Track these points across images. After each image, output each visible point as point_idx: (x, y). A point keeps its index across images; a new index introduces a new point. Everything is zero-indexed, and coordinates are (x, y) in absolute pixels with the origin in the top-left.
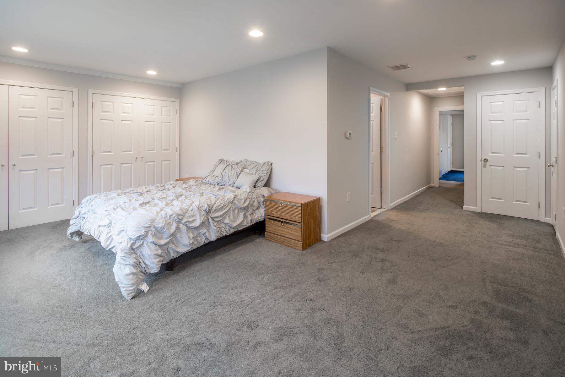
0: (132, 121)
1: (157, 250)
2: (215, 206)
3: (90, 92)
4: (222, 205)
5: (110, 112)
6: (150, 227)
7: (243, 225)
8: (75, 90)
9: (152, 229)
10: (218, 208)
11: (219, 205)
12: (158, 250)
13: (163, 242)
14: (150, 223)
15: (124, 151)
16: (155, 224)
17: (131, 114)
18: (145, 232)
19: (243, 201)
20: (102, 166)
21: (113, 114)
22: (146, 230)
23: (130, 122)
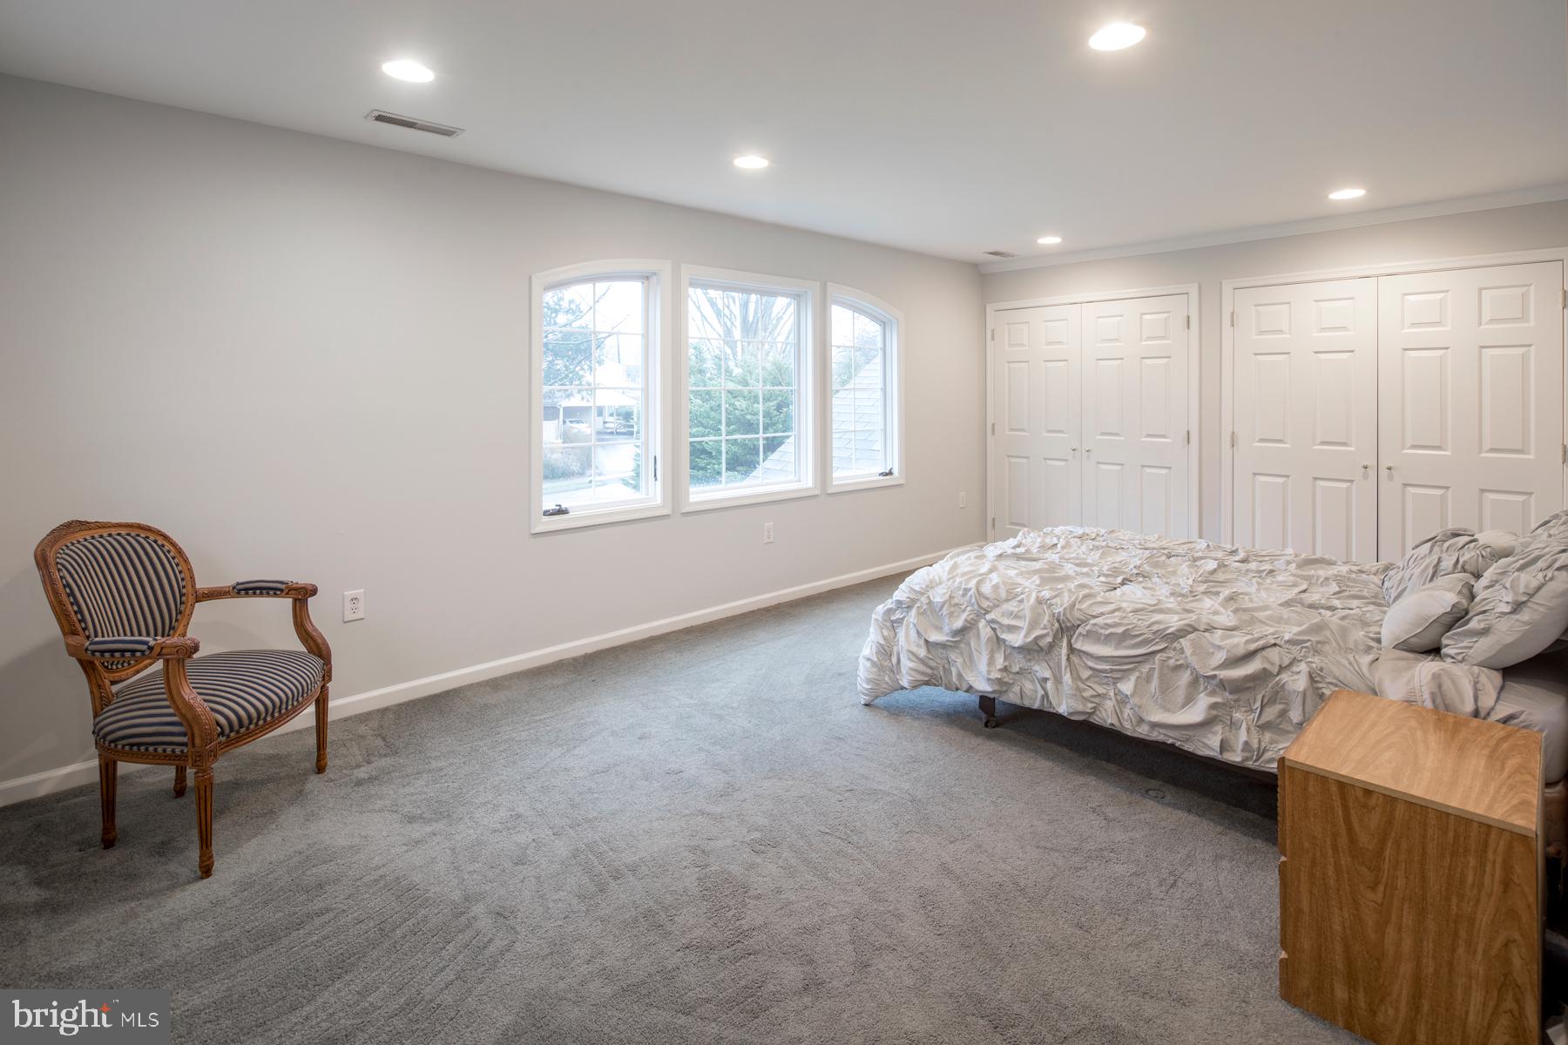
0: (1352, 351)
1: (918, 646)
2: (1100, 621)
3: (1227, 287)
4: (1120, 630)
5: (1281, 331)
6: (922, 594)
7: (1205, 741)
8: (1193, 290)
9: (923, 599)
10: (1102, 631)
11: (1110, 626)
12: (921, 647)
13: (935, 637)
14: (924, 586)
15: (1323, 443)
16: (930, 593)
17: (1348, 330)
18: (908, 597)
19: (1220, 657)
20: (1257, 477)
21: (1288, 336)
22: (912, 596)
23: (1345, 356)
